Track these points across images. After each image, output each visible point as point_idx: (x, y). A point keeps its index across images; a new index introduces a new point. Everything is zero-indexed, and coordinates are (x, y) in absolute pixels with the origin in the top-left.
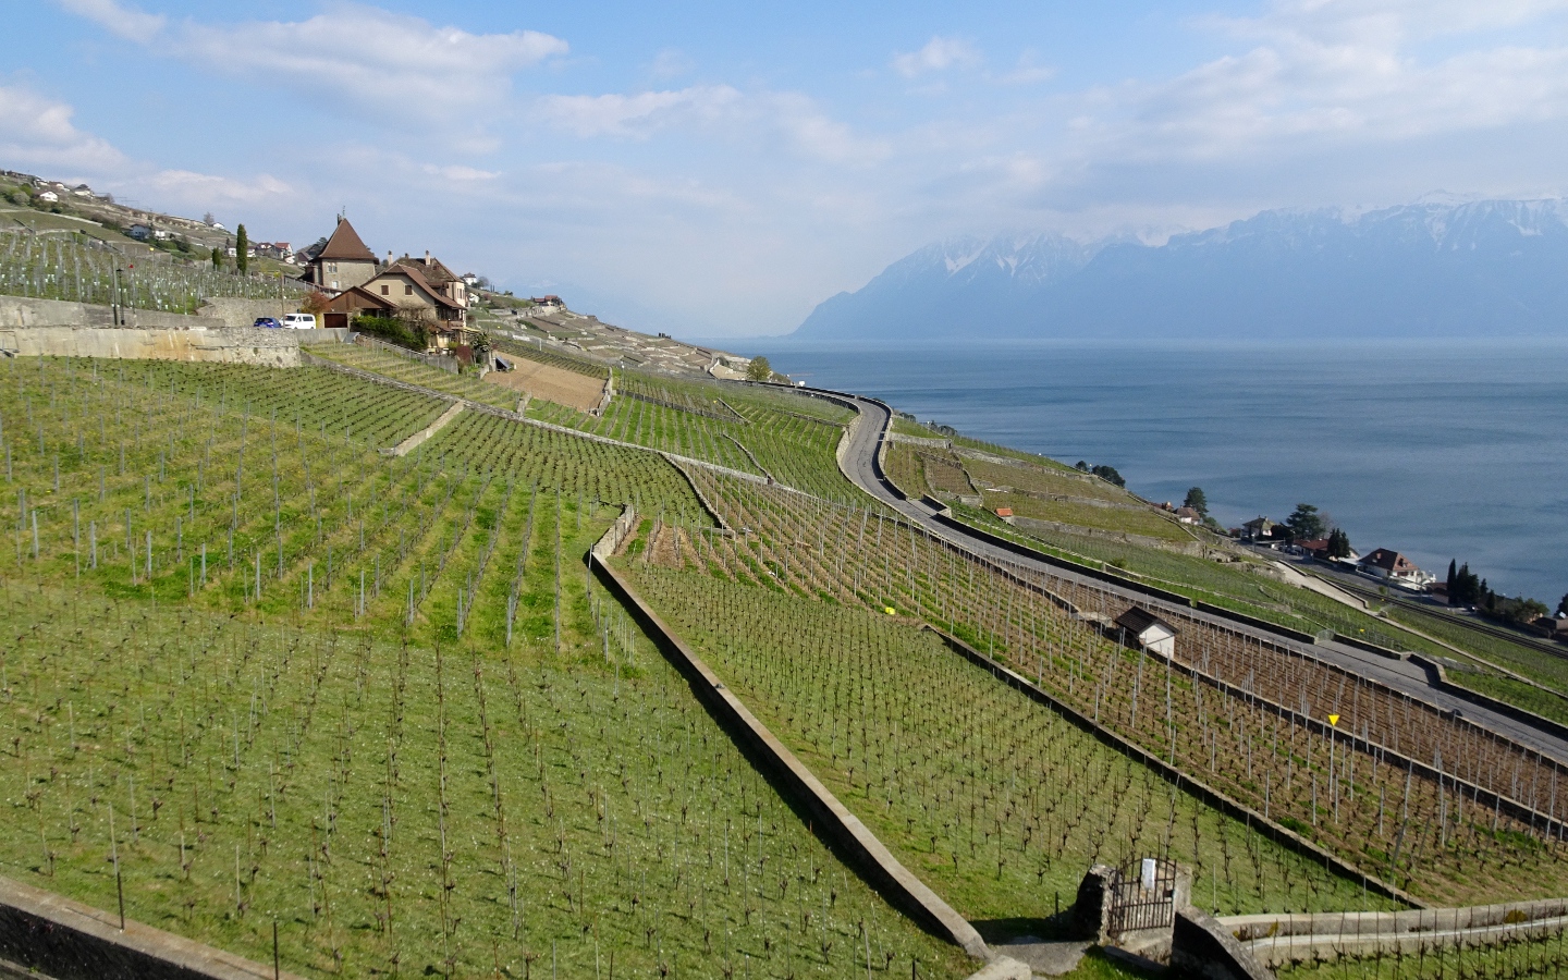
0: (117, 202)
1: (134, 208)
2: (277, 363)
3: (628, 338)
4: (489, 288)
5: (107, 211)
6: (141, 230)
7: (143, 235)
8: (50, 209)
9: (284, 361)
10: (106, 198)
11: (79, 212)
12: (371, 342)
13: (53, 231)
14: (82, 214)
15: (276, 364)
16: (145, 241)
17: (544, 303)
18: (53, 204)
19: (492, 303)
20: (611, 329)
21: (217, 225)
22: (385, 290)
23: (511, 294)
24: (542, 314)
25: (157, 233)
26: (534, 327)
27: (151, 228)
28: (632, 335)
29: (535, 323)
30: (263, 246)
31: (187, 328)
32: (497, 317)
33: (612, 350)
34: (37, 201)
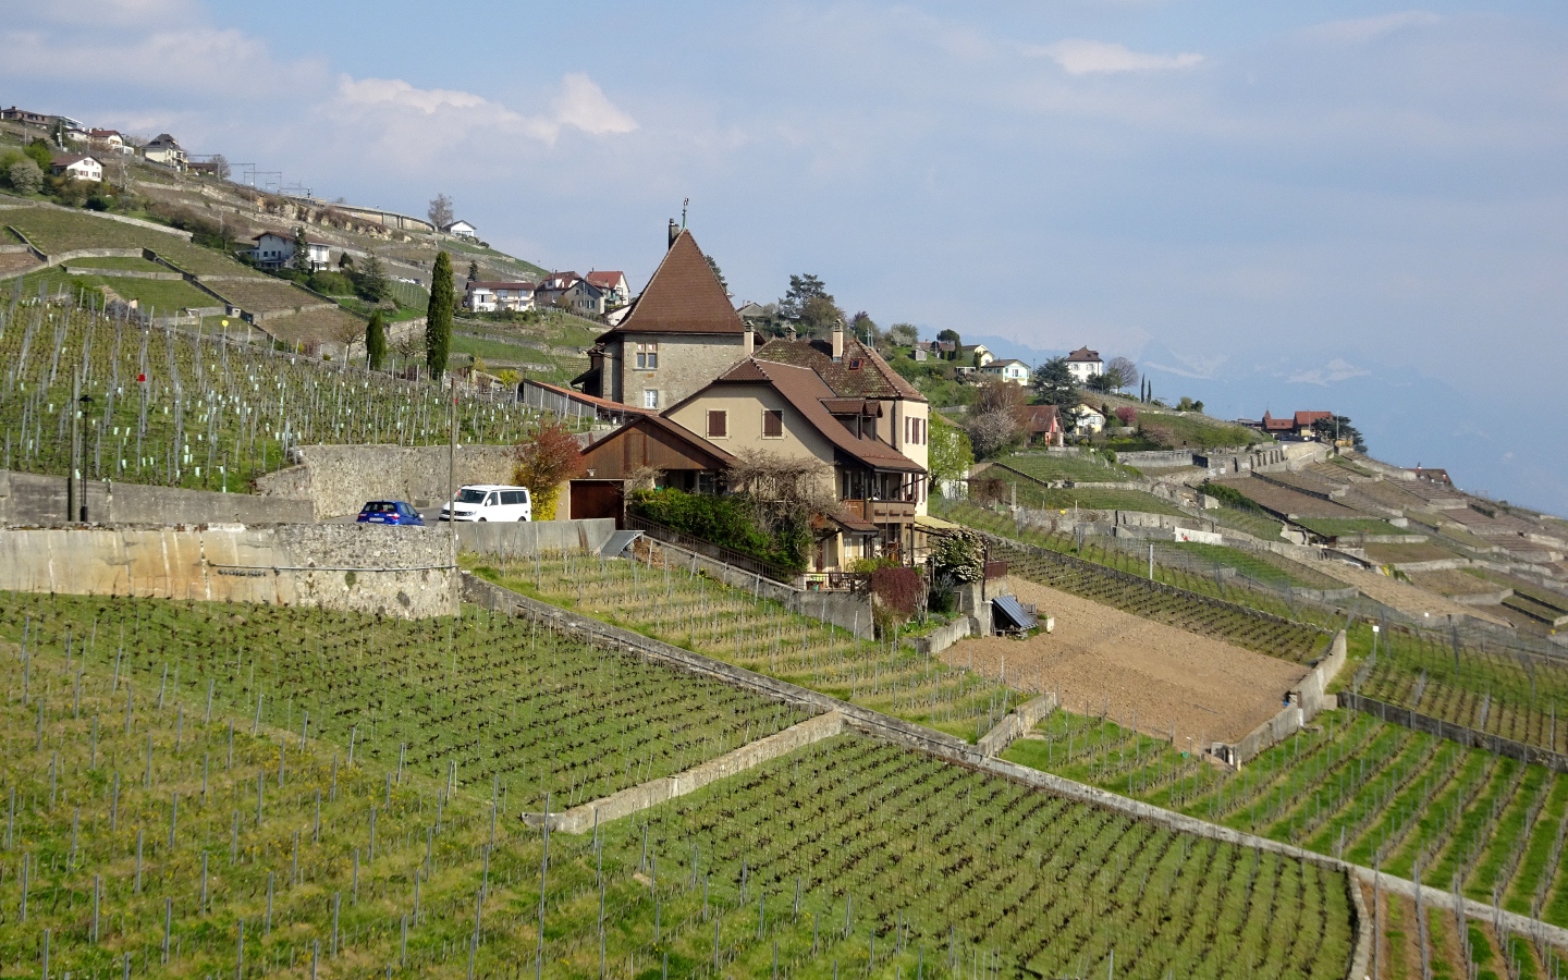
0: (235, 177)
1: (271, 189)
2: (399, 608)
3: (1534, 538)
4: (1135, 391)
5: (207, 200)
6: (278, 246)
7: (281, 259)
8: (83, 201)
9: (414, 602)
10: (212, 167)
11: (146, 206)
12: (670, 553)
13: (85, 254)
14: (153, 211)
15: (393, 609)
16: (284, 275)
17: (1291, 432)
18: (92, 188)
19: (1140, 434)
20: (1483, 509)
21: (460, 228)
22: (717, 423)
23: (1197, 406)
24: (1281, 467)
25: (313, 254)
26: (1244, 504)
27: (300, 242)
28: (1551, 528)
29: (1249, 492)
30: (558, 282)
31: (203, 527)
32: (1137, 474)
33: (1481, 574)
34: (58, 180)
